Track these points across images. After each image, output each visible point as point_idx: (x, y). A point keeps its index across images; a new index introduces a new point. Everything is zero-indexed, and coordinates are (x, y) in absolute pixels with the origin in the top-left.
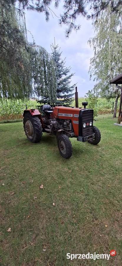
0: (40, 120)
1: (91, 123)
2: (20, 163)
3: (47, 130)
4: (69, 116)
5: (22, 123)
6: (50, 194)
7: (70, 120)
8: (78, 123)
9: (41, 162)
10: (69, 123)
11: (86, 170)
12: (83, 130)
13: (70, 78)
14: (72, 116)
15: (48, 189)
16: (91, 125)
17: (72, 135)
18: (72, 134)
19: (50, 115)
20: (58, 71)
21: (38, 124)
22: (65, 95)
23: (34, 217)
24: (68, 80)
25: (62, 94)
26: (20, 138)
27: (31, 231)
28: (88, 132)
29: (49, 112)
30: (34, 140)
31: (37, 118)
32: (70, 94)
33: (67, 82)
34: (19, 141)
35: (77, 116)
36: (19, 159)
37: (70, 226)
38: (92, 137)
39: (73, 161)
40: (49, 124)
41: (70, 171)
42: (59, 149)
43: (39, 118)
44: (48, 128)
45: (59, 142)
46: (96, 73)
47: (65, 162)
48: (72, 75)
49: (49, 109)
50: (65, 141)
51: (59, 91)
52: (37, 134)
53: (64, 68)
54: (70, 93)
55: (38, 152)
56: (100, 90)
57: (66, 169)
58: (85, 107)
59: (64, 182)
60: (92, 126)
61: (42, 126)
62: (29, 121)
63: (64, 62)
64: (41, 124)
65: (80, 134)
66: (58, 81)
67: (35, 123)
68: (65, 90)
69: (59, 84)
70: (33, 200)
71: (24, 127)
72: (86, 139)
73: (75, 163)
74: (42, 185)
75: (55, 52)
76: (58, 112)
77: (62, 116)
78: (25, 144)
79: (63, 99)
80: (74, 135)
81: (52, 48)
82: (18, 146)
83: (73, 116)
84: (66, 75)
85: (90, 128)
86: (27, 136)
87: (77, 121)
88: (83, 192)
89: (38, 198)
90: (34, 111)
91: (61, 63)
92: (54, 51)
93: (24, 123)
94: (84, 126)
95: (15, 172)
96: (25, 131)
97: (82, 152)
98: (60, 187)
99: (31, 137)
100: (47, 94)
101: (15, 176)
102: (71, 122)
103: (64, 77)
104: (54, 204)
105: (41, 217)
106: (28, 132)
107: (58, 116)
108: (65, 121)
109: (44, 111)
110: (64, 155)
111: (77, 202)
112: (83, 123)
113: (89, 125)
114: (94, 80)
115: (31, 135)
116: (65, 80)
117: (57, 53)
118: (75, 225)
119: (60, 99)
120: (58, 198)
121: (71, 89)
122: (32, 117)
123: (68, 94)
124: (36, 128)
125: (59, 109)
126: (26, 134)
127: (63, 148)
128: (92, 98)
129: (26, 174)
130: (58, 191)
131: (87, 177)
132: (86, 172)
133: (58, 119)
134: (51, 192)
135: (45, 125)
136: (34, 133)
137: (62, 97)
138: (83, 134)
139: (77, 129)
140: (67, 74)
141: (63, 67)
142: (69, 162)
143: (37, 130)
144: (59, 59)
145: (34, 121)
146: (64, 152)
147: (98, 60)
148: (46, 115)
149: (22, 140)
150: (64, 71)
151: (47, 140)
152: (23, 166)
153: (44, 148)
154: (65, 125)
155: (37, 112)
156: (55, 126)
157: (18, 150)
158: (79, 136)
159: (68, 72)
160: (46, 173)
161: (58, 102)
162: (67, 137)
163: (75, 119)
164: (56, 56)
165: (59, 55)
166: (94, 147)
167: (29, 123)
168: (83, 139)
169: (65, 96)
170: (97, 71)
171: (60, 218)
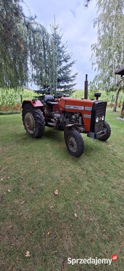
0: (42, 113)
1: (103, 117)
2: (23, 162)
3: (49, 123)
4: (79, 109)
5: (20, 115)
6: (68, 201)
7: (80, 113)
8: (90, 117)
9: (48, 161)
10: (79, 117)
11: (102, 171)
12: (96, 125)
13: (71, 66)
14: (82, 108)
15: (65, 196)
16: (103, 119)
17: (82, 131)
18: (82, 129)
19: (52, 108)
20: (59, 56)
21: (41, 117)
22: (65, 85)
23: (56, 234)
24: (69, 68)
25: (61, 84)
26: (18, 133)
27: (56, 253)
28: (100, 127)
29: (52, 103)
30: (35, 135)
31: (40, 110)
32: (70, 85)
33: (67, 70)
34: (18, 135)
35: (89, 109)
36: (21, 157)
37: (102, 245)
38: (104, 134)
39: (85, 160)
40: (53, 118)
41: (84, 173)
42: (67, 146)
43: (41, 110)
44: (52, 122)
45: (68, 138)
46: (97, 62)
47: (77, 161)
48: (73, 63)
49: (53, 101)
50: (77, 138)
51: (59, 80)
52: (39, 128)
53: (65, 54)
54: (70, 83)
55: (43, 149)
56: (101, 82)
57: (79, 170)
58: (97, 99)
59: (81, 186)
60: (104, 121)
61: (45, 119)
62: (30, 113)
63: (65, 47)
64: (44, 117)
65: (91, 129)
66: (58, 69)
67: (38, 116)
68: (66, 79)
69: (59, 73)
70: (50, 211)
71: (23, 120)
72: (98, 135)
73: (87, 163)
74: (57, 190)
75: (55, 34)
76: (65, 105)
77: (70, 108)
78: (25, 139)
79: (63, 90)
80: (84, 130)
81: (52, 29)
82: (18, 142)
83: (84, 108)
84: (66, 61)
85: (102, 123)
86: (27, 130)
87: (89, 114)
88: (105, 198)
89: (54, 207)
90: (36, 102)
91: (62, 48)
92: (54, 32)
93: (23, 115)
94: (97, 121)
95: (21, 174)
96: (24, 124)
97: (92, 149)
98: (77, 193)
99: (31, 132)
100: (47, 82)
101: (22, 179)
102: (81, 115)
103: (64, 64)
104: (75, 214)
105: (64, 234)
106: (28, 126)
107: (64, 109)
108: (74, 115)
109: (46, 102)
110: (74, 153)
111: (102, 212)
112: (96, 117)
113: (101, 119)
114: (95, 70)
115: (32, 130)
116: (66, 68)
117: (57, 35)
118: (108, 243)
119: (59, 90)
120: (79, 207)
121: (72, 79)
122: (33, 109)
123: (69, 84)
124: (38, 121)
125: (66, 101)
126: (25, 128)
127: (72, 145)
128: (93, 90)
129: (34, 177)
130: (77, 198)
131: (106, 179)
132: (103, 173)
133: (64, 112)
134: (69, 200)
135: (49, 118)
136: (36, 127)
137: (61, 87)
138: (95, 130)
139: (88, 124)
140: (68, 60)
141: (64, 52)
142: (80, 161)
143: (39, 123)
144: (59, 43)
145: (35, 113)
146: (74, 150)
147: (100, 47)
148: (49, 106)
149: (21, 135)
150: (65, 57)
151: (50, 136)
152: (29, 166)
153: (48, 145)
154: (73, 119)
155: (39, 104)
156: (61, 120)
157: (19, 146)
158: (90, 131)
159: (69, 58)
160: (57, 174)
161: (58, 93)
162: (78, 133)
163: (87, 112)
164: (57, 39)
165: (59, 38)
166: (103, 144)
167: (29, 115)
168: (95, 135)
169: (65, 87)
170: (99, 60)
171: (88, 234)
